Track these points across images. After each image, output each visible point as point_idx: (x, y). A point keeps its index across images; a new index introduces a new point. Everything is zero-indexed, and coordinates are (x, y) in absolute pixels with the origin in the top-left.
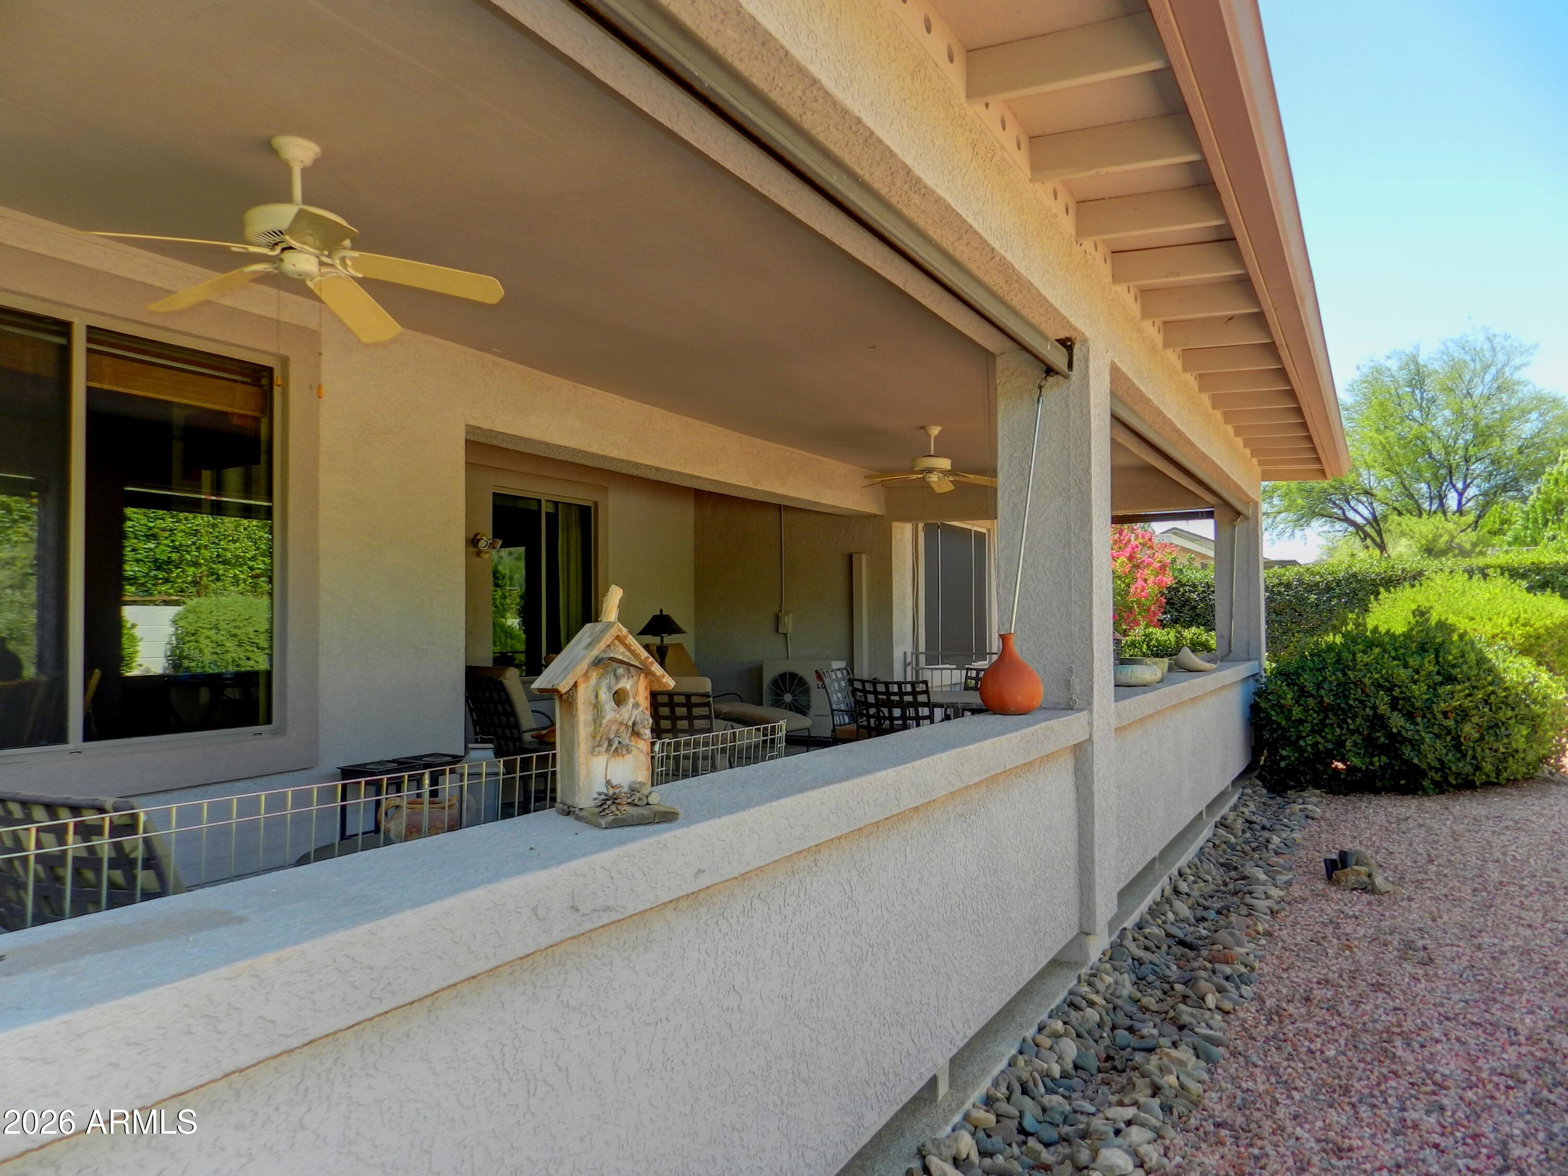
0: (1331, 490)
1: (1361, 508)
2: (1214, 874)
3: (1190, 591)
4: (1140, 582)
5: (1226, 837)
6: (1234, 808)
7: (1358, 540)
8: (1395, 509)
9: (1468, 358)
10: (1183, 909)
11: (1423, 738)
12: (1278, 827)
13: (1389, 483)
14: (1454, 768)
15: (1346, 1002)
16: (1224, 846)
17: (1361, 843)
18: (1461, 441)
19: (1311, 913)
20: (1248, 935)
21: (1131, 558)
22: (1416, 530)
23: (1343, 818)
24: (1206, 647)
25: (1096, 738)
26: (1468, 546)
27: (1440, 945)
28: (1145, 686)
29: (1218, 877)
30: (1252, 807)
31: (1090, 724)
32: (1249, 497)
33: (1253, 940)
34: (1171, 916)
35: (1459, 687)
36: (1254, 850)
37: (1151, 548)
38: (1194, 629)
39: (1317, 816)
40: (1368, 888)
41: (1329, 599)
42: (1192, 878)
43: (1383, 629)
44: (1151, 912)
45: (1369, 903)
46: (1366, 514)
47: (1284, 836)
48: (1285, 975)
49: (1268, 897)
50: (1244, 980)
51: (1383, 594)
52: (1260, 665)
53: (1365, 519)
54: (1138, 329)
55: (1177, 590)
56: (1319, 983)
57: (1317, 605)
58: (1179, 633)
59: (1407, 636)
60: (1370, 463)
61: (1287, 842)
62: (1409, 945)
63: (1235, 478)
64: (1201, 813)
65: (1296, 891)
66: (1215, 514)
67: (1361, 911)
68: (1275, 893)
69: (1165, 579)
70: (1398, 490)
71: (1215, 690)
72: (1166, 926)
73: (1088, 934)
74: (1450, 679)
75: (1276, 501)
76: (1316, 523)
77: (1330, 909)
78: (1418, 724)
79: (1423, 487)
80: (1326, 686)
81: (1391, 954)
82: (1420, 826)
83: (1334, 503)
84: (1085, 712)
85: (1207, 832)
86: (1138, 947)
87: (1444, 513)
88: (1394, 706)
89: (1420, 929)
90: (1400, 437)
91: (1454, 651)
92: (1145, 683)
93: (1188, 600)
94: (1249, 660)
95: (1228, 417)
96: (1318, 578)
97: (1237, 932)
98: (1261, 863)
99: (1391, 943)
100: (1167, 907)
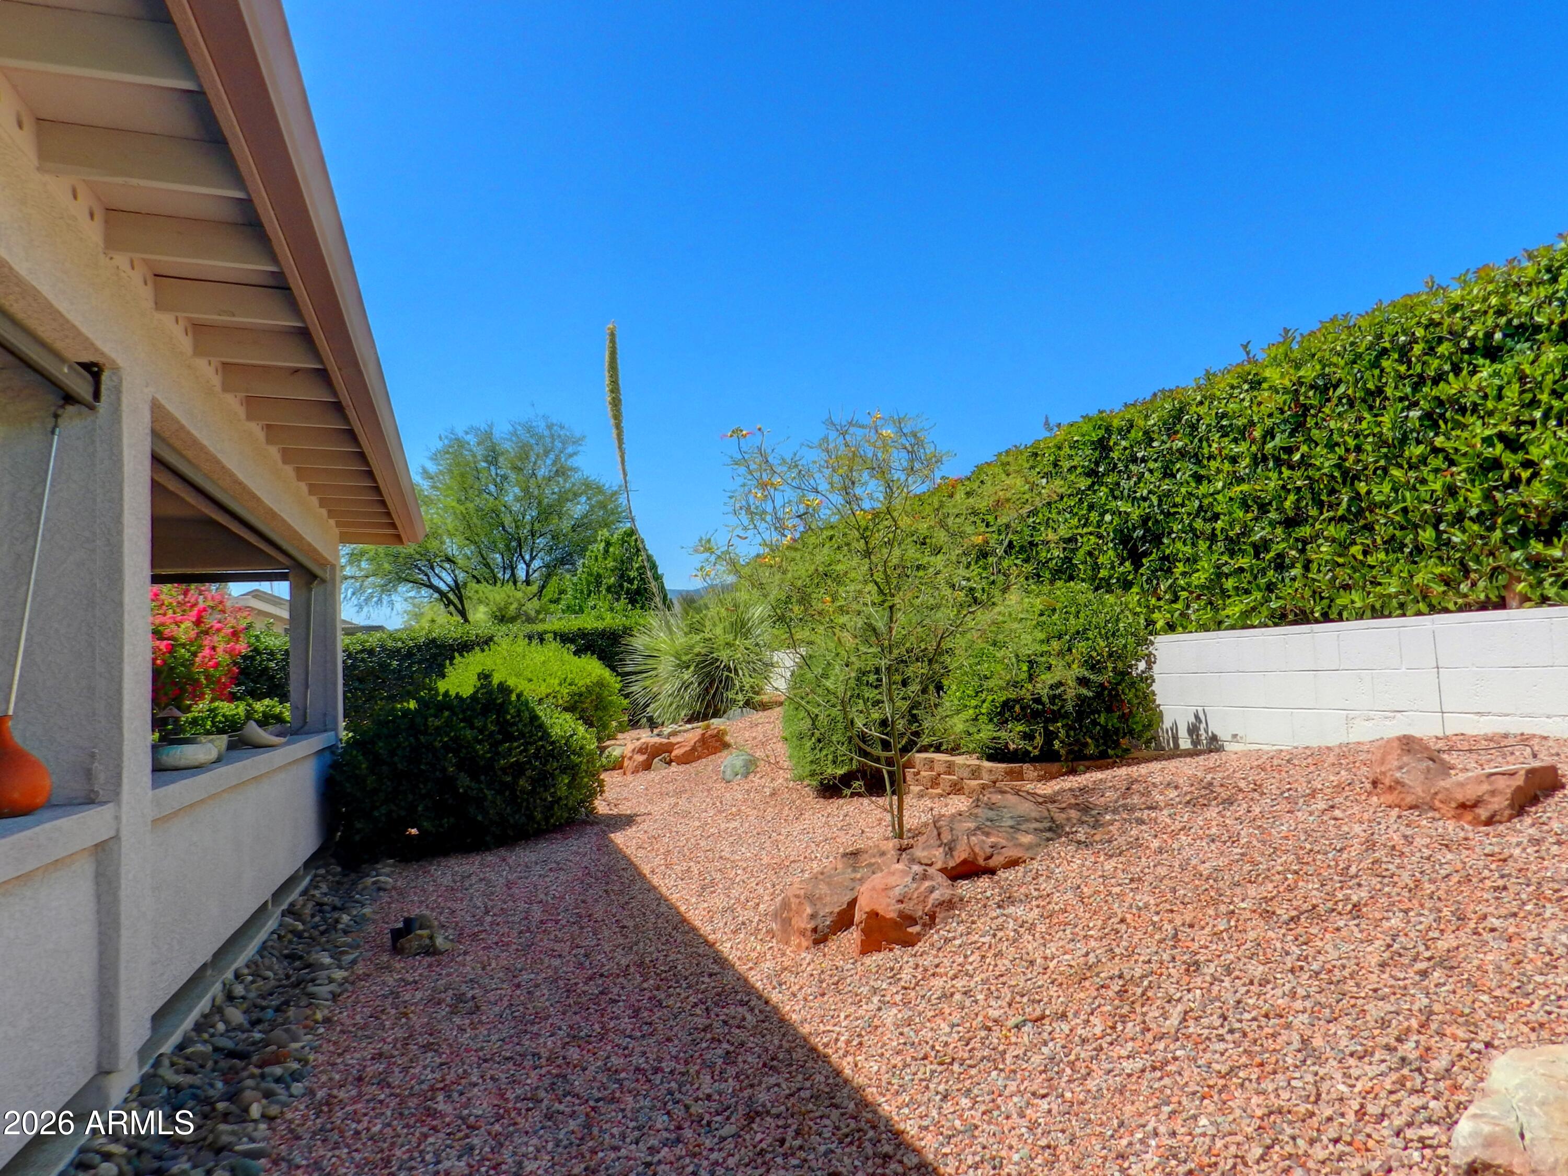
0: (417, 557)
1: (444, 575)
2: (275, 969)
3: (269, 660)
4: (207, 652)
5: (291, 925)
6: (304, 893)
7: (442, 607)
8: (474, 577)
9: (532, 441)
10: (236, 1015)
11: (485, 796)
12: (347, 905)
13: (469, 553)
14: (512, 821)
15: (397, 1070)
16: (290, 936)
17: (427, 906)
18: (528, 517)
19: (373, 988)
20: (305, 1027)
21: (198, 622)
22: (491, 598)
23: (413, 884)
24: (279, 719)
25: (124, 834)
26: (533, 614)
27: (487, 992)
28: (198, 768)
29: (280, 972)
30: (324, 888)
31: (117, 818)
32: (326, 559)
33: (310, 1030)
34: (221, 1027)
35: (515, 744)
36: (322, 933)
37: (223, 612)
38: (267, 701)
39: (389, 887)
40: (431, 951)
41: (410, 666)
42: (250, 978)
43: (453, 693)
44: (199, 1027)
45: (430, 966)
46: (449, 580)
47: (355, 913)
48: (339, 1061)
49: (331, 981)
50: (296, 1077)
51: (458, 659)
52: (337, 735)
53: (448, 586)
54: (189, 367)
55: (252, 658)
56: (373, 1059)
57: (400, 671)
58: (249, 705)
59: (473, 697)
60: (452, 531)
61: (357, 919)
62: (460, 998)
63: (309, 538)
64: (265, 903)
65: (360, 969)
66: (291, 576)
67: (420, 975)
68: (339, 974)
69: (237, 646)
70: (475, 560)
71: (285, 766)
72: (214, 1039)
73: (108, 1073)
74: (509, 738)
75: (364, 564)
76: (403, 588)
77: (390, 980)
78: (481, 782)
79: (498, 557)
80: (400, 752)
81: (444, 1011)
82: (481, 880)
83: (420, 569)
84: (110, 805)
85: (271, 924)
86: (177, 1072)
87: (515, 583)
88: (460, 767)
89: (471, 980)
90: (478, 509)
91: (512, 711)
92: (197, 764)
93: (266, 669)
94: (325, 731)
95: (300, 474)
96: (400, 644)
97: (293, 1027)
98: (328, 946)
99: (444, 1000)
100: (217, 1018)
